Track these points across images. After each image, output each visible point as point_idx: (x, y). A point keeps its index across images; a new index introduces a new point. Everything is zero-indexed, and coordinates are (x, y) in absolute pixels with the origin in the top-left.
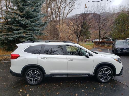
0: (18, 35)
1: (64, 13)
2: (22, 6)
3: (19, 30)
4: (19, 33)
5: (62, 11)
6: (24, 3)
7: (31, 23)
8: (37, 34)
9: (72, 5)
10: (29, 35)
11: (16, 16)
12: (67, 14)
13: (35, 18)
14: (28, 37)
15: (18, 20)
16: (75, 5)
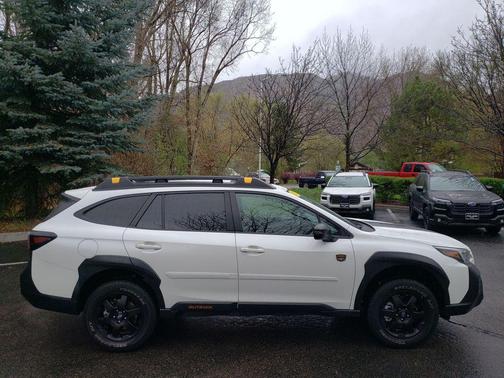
0: (30, 147)
1: (204, 68)
2: (49, 25)
3: (32, 123)
4: (32, 139)
5: (197, 59)
6: (57, 13)
7: (88, 100)
8: (114, 143)
9: (237, 38)
10: (77, 145)
11: (23, 63)
12: (218, 72)
13: (108, 80)
14: (71, 156)
15: (30, 84)
16: (246, 39)
